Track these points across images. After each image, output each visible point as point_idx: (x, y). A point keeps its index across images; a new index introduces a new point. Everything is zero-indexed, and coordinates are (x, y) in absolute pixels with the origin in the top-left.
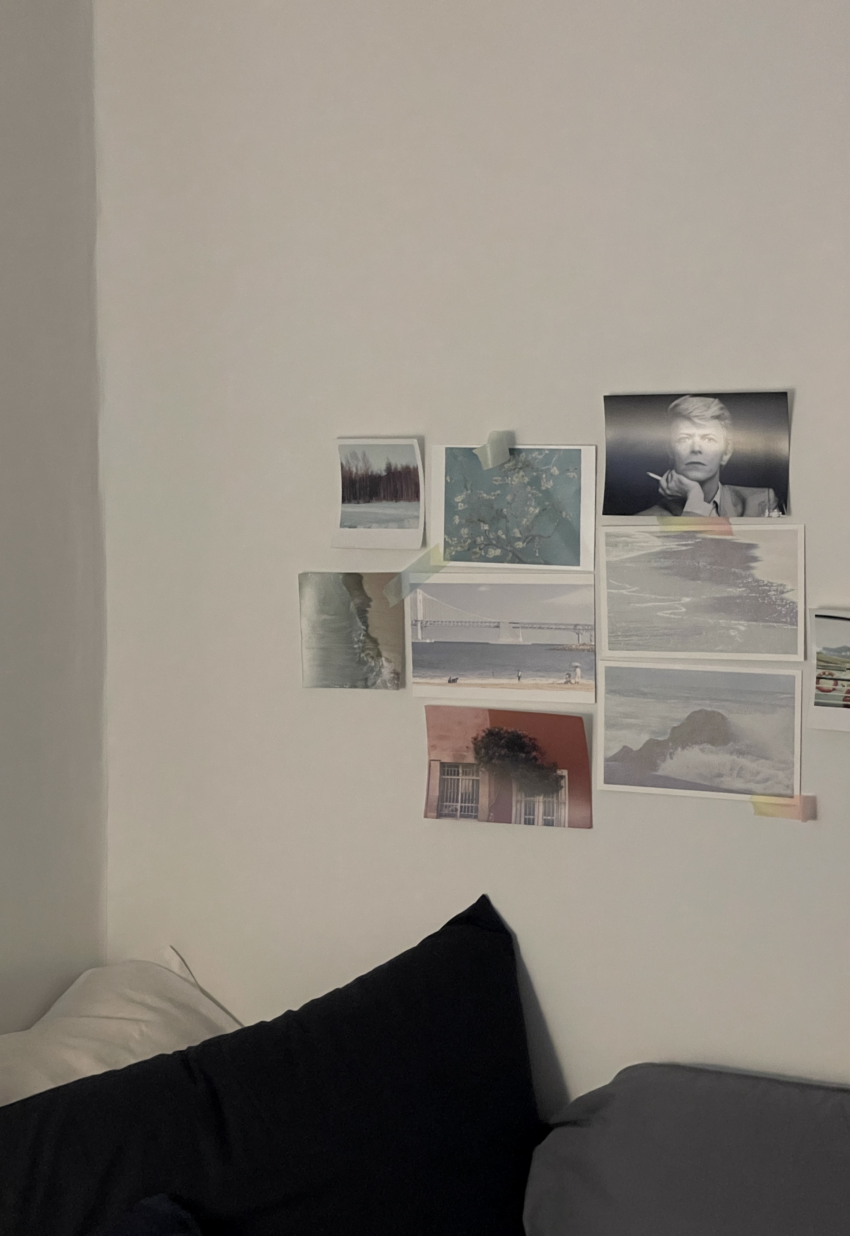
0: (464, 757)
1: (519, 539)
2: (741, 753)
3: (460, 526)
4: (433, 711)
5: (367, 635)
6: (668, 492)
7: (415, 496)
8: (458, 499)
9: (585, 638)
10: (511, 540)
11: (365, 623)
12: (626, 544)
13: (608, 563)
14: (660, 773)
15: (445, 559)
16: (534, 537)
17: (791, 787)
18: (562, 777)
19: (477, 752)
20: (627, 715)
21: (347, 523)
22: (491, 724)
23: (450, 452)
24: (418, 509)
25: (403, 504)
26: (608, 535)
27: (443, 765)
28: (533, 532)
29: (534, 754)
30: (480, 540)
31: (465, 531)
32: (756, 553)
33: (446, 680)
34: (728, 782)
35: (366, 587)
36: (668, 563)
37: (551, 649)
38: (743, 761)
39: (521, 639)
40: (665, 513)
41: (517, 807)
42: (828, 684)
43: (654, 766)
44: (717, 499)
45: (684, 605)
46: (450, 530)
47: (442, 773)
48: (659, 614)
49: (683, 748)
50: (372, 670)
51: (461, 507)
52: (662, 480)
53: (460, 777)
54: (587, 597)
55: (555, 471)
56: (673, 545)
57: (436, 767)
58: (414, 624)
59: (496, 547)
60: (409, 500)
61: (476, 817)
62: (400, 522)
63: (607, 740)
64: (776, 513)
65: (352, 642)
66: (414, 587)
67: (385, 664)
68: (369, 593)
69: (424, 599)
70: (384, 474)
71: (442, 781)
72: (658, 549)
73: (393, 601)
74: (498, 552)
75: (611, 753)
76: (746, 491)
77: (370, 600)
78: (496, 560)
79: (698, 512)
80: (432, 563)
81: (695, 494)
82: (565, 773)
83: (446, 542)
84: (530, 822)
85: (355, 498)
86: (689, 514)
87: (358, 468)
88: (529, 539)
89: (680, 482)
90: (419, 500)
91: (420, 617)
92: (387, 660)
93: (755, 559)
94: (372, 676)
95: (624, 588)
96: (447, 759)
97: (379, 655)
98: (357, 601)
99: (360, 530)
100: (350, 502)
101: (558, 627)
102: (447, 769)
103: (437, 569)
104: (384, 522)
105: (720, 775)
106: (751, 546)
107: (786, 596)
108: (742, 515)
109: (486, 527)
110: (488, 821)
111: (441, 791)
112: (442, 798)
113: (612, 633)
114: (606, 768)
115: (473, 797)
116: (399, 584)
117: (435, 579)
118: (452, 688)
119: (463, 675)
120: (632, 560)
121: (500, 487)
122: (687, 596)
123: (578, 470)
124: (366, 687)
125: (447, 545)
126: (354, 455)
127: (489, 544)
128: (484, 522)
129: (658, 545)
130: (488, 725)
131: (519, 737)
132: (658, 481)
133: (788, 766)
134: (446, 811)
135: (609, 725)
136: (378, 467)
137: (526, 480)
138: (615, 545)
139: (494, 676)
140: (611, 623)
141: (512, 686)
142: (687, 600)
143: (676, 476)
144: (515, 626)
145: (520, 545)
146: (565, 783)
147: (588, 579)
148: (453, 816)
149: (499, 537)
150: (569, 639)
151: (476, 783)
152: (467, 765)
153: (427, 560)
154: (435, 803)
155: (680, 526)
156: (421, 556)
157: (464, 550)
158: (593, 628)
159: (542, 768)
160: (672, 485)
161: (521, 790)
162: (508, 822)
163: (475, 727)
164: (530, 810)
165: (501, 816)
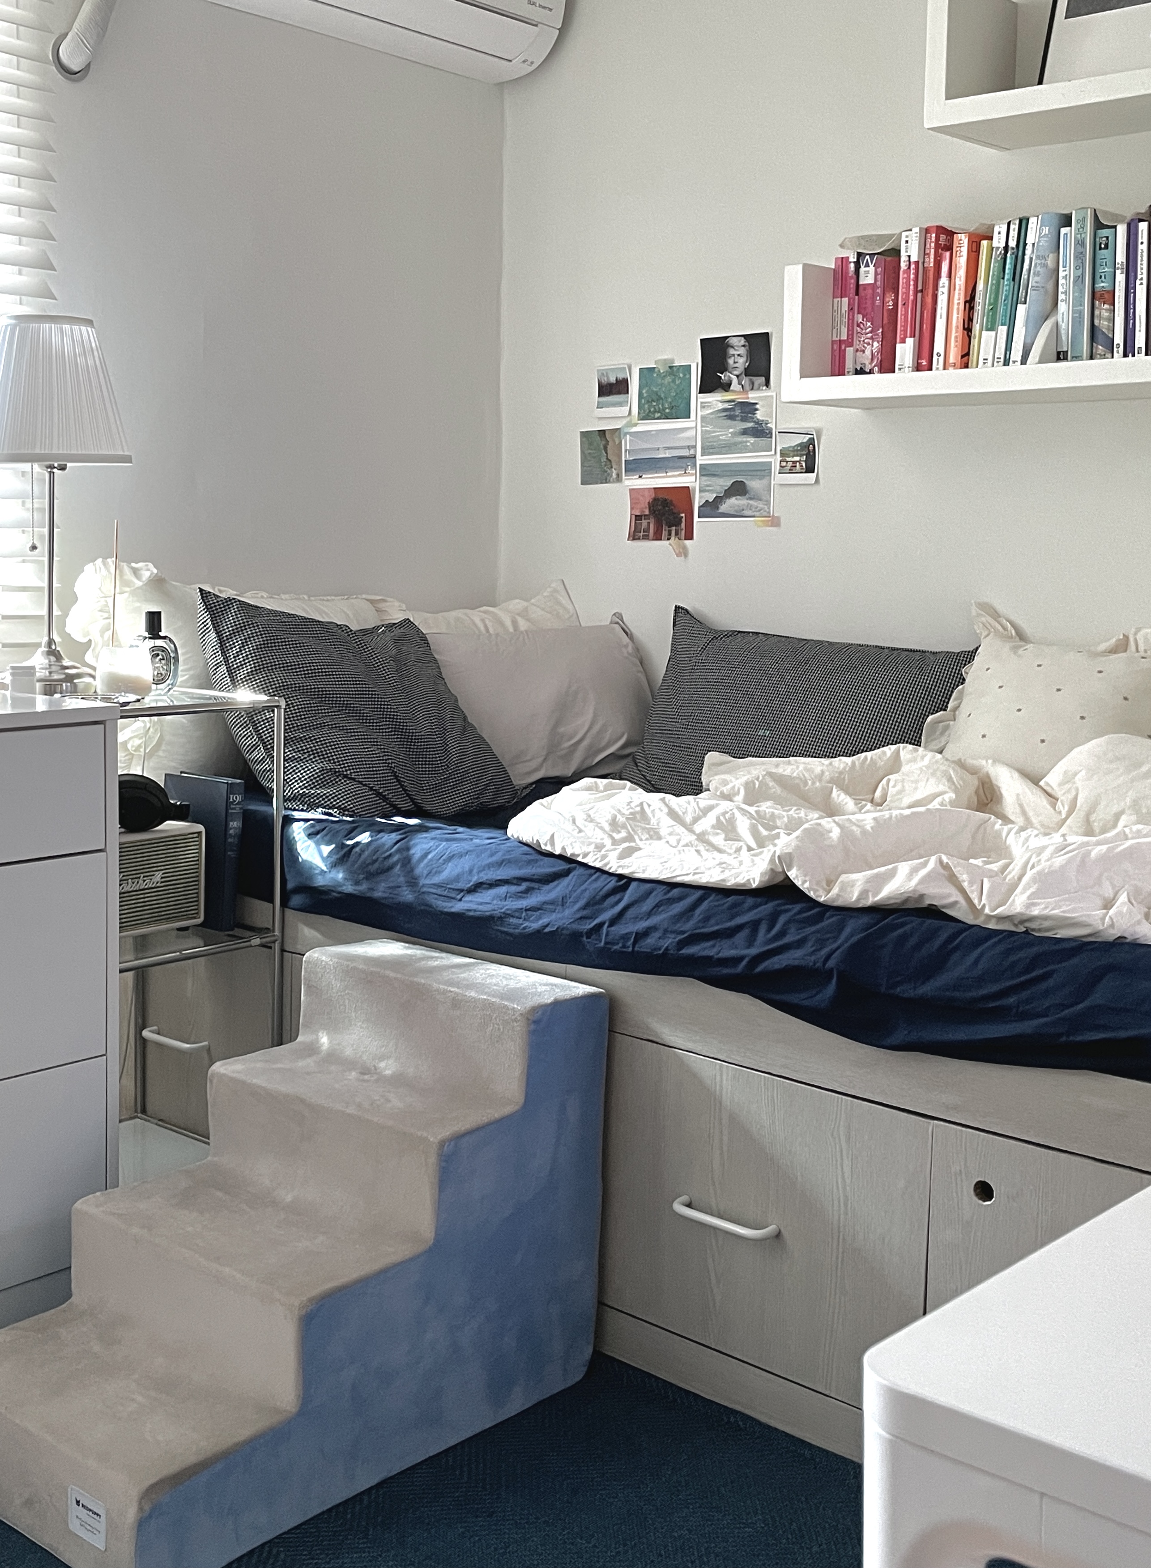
0: (644, 512)
1: (667, 408)
2: (751, 499)
3: (644, 404)
4: (632, 492)
5: (607, 458)
6: (724, 381)
7: (627, 391)
8: (644, 391)
9: (692, 452)
10: (664, 409)
11: (606, 453)
12: (709, 406)
13: (701, 415)
14: (720, 511)
15: (638, 420)
17: (769, 512)
19: (650, 509)
20: (708, 486)
21: (600, 406)
23: (641, 370)
24: (628, 397)
25: (622, 395)
26: (702, 403)
27: (636, 516)
28: (673, 405)
30: (652, 409)
31: (646, 406)
32: (758, 406)
33: (638, 476)
34: (746, 513)
35: (607, 436)
36: (725, 414)
38: (751, 502)
39: (668, 454)
40: (723, 391)
41: (665, 533)
42: (784, 464)
43: (718, 508)
44: (743, 383)
45: (730, 433)
46: (640, 406)
47: (636, 520)
48: (721, 438)
49: (728, 499)
50: (609, 474)
51: (645, 395)
52: (722, 376)
54: (693, 432)
55: (681, 375)
56: (726, 406)
57: (634, 517)
58: (626, 451)
59: (658, 412)
60: (625, 394)
61: (648, 539)
62: (620, 404)
63: (700, 497)
64: (764, 388)
65: (601, 462)
66: (626, 434)
67: (614, 471)
68: (608, 439)
69: (630, 440)
70: (615, 382)
71: (635, 524)
72: (720, 408)
73: (617, 442)
74: (659, 414)
75: (701, 504)
76: (754, 378)
77: (608, 441)
78: (658, 418)
79: (735, 389)
80: (634, 422)
81: (735, 380)
82: (683, 515)
84: (669, 539)
85: (603, 394)
86: (732, 391)
87: (604, 380)
88: (672, 408)
89: (729, 376)
90: (628, 393)
91: (628, 448)
92: (615, 469)
93: (757, 410)
94: (608, 478)
95: (707, 427)
96: (638, 514)
97: (612, 467)
98: (604, 442)
99: (605, 409)
100: (601, 396)
101: (682, 448)
102: (638, 518)
103: (636, 425)
104: (614, 404)
105: (743, 510)
106: (756, 404)
107: (769, 425)
108: (752, 389)
109: (655, 404)
111: (635, 528)
112: (634, 531)
113: (702, 448)
114: (699, 510)
115: (647, 530)
116: (620, 433)
117: (634, 429)
118: (641, 481)
120: (712, 414)
121: (660, 385)
123: (690, 374)
124: (606, 483)
125: (639, 413)
126: (603, 374)
127: (655, 412)
128: (653, 401)
129: (721, 406)
131: (666, 500)
132: (721, 377)
133: (768, 503)
134: (637, 537)
135: (700, 491)
136: (613, 380)
137: (670, 380)
138: (704, 407)
139: (656, 473)
140: (702, 444)
141: (663, 477)
142: (731, 430)
143: (727, 374)
144: (666, 448)
145: (667, 411)
146: (683, 520)
147: (693, 424)
148: (639, 539)
149: (659, 408)
150: (685, 453)
151: (649, 523)
152: (645, 515)
153: (631, 421)
154: (632, 534)
155: (728, 396)
156: (628, 419)
157: (645, 415)
158: (695, 447)
159: (674, 513)
160: (726, 378)
161: (666, 525)
162: (661, 540)
163: (649, 498)
164: (670, 534)
165: (658, 537)
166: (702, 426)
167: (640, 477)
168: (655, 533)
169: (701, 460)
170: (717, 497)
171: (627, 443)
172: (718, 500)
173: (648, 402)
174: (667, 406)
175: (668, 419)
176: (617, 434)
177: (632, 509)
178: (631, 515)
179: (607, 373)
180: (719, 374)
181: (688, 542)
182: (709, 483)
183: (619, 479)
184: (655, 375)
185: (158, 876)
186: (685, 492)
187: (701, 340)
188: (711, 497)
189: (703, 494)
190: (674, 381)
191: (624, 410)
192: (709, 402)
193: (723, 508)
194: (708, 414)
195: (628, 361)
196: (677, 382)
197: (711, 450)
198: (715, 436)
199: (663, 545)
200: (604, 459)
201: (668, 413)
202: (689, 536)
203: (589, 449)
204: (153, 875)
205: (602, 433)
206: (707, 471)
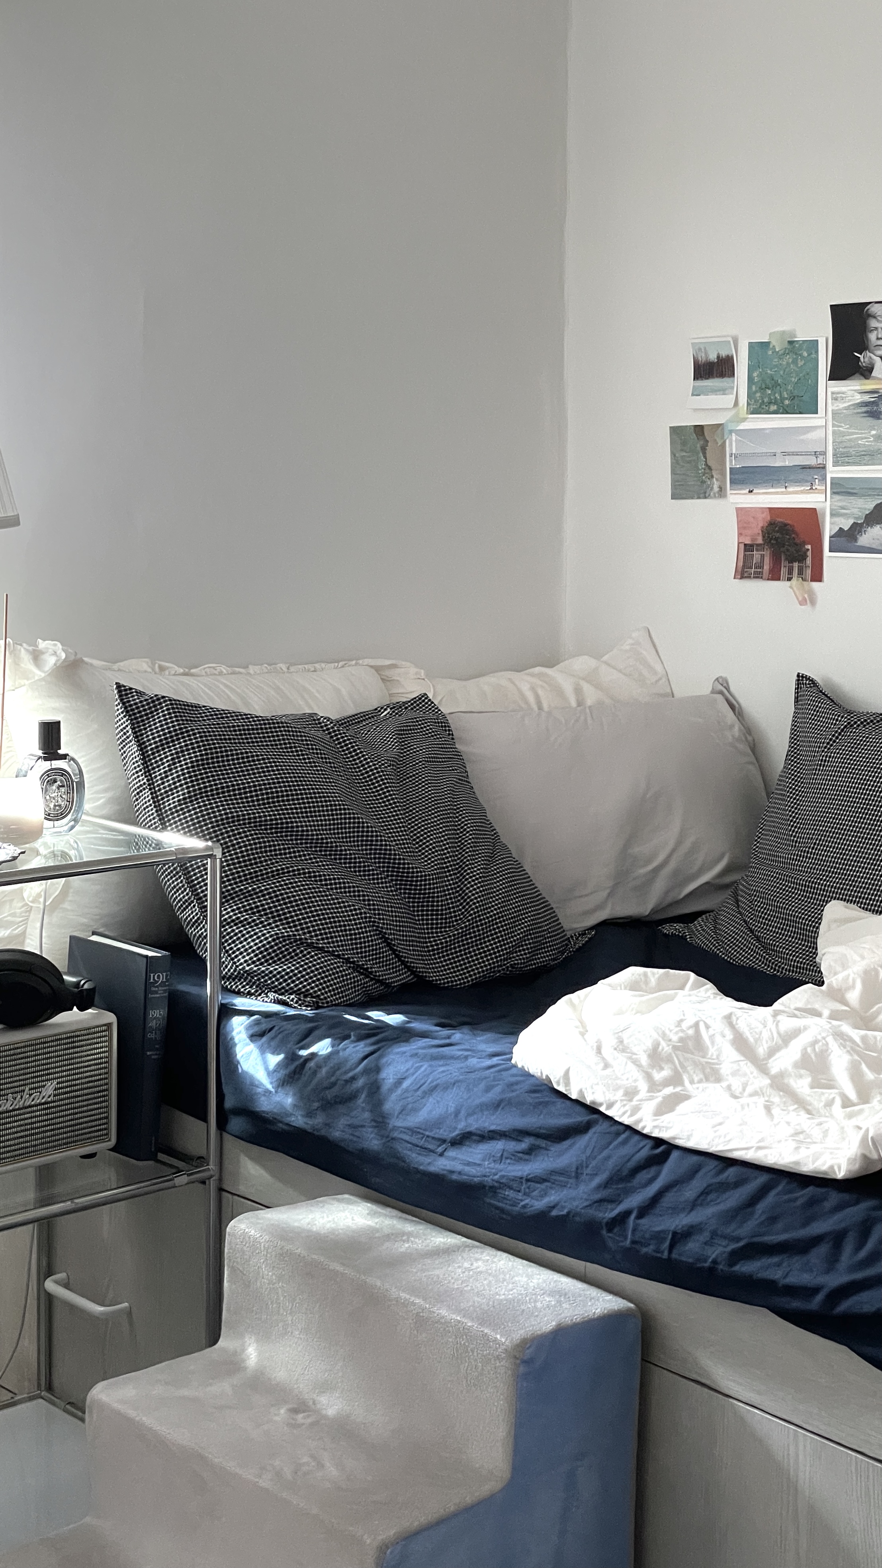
0: (756, 540)
1: (787, 399)
4: (740, 511)
5: (706, 465)
6: (864, 364)
7: (732, 375)
8: (755, 374)
9: (821, 460)
10: (783, 399)
11: (705, 457)
12: (842, 398)
15: (747, 414)
16: (794, 397)
18: (808, 550)
19: (764, 537)
20: (843, 508)
21: (696, 393)
22: (771, 517)
23: (751, 345)
24: (733, 382)
25: (725, 379)
26: (833, 393)
27: (745, 545)
29: (793, 535)
30: (766, 400)
31: (758, 395)
35: (706, 434)
36: (864, 409)
39: (788, 462)
40: (862, 378)
41: (784, 571)
45: (873, 436)
46: (750, 396)
47: (745, 550)
48: (860, 442)
49: (872, 527)
51: (756, 379)
52: (861, 357)
53: (755, 552)
54: (820, 434)
55: (805, 354)
57: (742, 546)
58: (730, 456)
59: (775, 403)
60: (729, 377)
61: (762, 578)
62: (723, 391)
63: (831, 523)
65: (699, 469)
66: (731, 432)
67: (715, 482)
68: (707, 438)
69: (736, 439)
70: (716, 360)
71: (745, 555)
72: (859, 401)
73: (719, 442)
75: (833, 533)
77: (707, 441)
79: (879, 376)
80: (741, 416)
81: (878, 365)
82: (809, 547)
84: (789, 579)
85: (701, 377)
86: (876, 378)
87: (702, 358)
88: (793, 398)
89: (870, 357)
91: (734, 451)
92: (717, 480)
94: (708, 491)
95: (842, 427)
96: (747, 542)
97: (712, 477)
98: (702, 442)
99: (702, 397)
100: (698, 379)
101: (807, 454)
102: (748, 548)
103: (744, 420)
104: (714, 391)
110: (768, 579)
111: (744, 562)
112: (744, 566)
114: (830, 541)
115: (760, 566)
116: (723, 429)
117: (743, 426)
118: (751, 497)
120: (847, 408)
121: (776, 366)
122: (874, 429)
123: (817, 352)
124: (705, 498)
125: (748, 404)
126: (700, 349)
127: (770, 403)
128: (769, 388)
129: (859, 398)
130: (769, 518)
131: (786, 525)
132: (859, 358)
134: (746, 575)
135: (832, 515)
136: (713, 357)
137: (791, 360)
138: (836, 399)
140: (834, 449)
141: (782, 493)
142: (874, 432)
143: (869, 354)
144: (785, 454)
145: (787, 402)
146: (809, 553)
147: (822, 422)
148: (749, 577)
149: (776, 398)
150: (812, 461)
151: (763, 556)
152: (758, 545)
153: (737, 414)
154: (740, 569)
155: (869, 385)
156: (733, 412)
157: (758, 407)
158: (824, 453)
159: (796, 544)
160: (866, 360)
161: (786, 559)
162: (779, 579)
163: (762, 520)
164: (790, 572)
165: (775, 576)
166: (833, 425)
167: (751, 492)
168: (771, 571)
169: (833, 472)
170: (854, 523)
171: (732, 446)
172: (856, 530)
173: (761, 388)
174: (786, 396)
175: (787, 413)
176: (719, 431)
177: (740, 534)
178: (739, 543)
179: (705, 349)
180: (856, 354)
181: (815, 585)
182: (844, 504)
183: (722, 493)
184: (770, 352)
185: (49, 1089)
186: (811, 516)
187: (831, 306)
188: (846, 524)
189: (836, 519)
190: (795, 362)
191: (727, 400)
192: (843, 393)
193: (864, 540)
195: (734, 332)
196: (800, 363)
197: (846, 459)
198: (850, 440)
199: (780, 587)
200: (701, 466)
201: (787, 406)
202: (818, 576)
203: (682, 450)
204: (44, 1086)
205: (699, 430)
206: (841, 488)
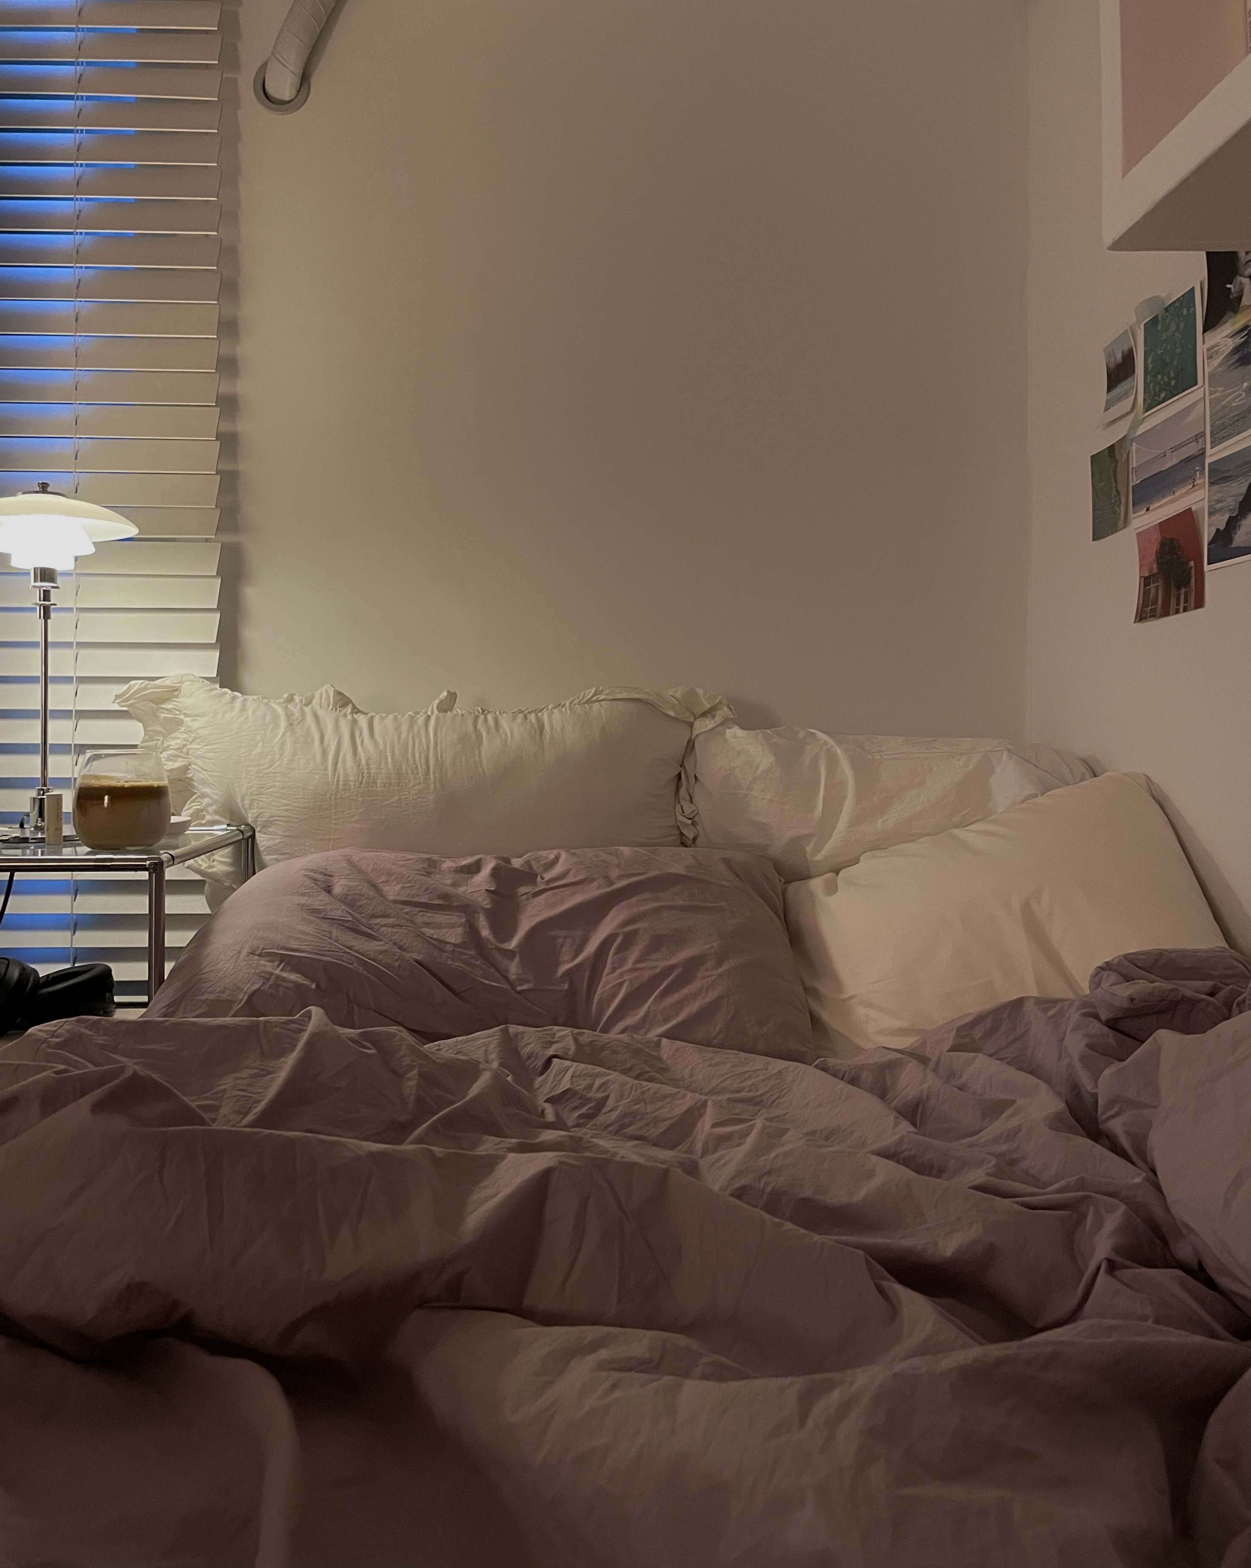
0: (1152, 569)
3: (1149, 383)
4: (1140, 538)
5: (1117, 490)
6: (1233, 295)
7: (1133, 370)
8: (1148, 361)
9: (1200, 445)
10: (1169, 380)
11: (1115, 481)
13: (1208, 374)
14: (1234, 545)
15: (1143, 413)
16: (1178, 373)
18: (1192, 567)
19: (1157, 563)
21: (1105, 409)
23: (1145, 326)
24: (1131, 381)
29: (1179, 553)
30: (1157, 387)
31: (1150, 386)
35: (1115, 454)
37: (1188, 461)
39: (1173, 460)
40: (1232, 315)
41: (1172, 603)
43: (1231, 540)
46: (1145, 389)
47: (1144, 585)
50: (1115, 518)
51: (1150, 366)
52: (1232, 287)
53: (1151, 586)
54: (1200, 410)
57: (1142, 579)
58: (1132, 471)
59: (1163, 389)
61: (1153, 616)
62: (1126, 394)
65: (1111, 497)
66: (1132, 442)
67: (1122, 509)
68: (1117, 457)
69: (1137, 448)
70: (1120, 360)
71: (1143, 591)
73: (1125, 460)
77: (1117, 461)
78: (1162, 400)
80: (1139, 416)
82: (1192, 563)
83: (1144, 399)
84: (1177, 610)
85: (1112, 385)
86: (1244, 308)
87: (1112, 361)
88: (1177, 375)
89: (1240, 283)
91: (1134, 465)
92: (1122, 506)
94: (1118, 521)
96: (1147, 575)
97: (1120, 503)
98: (1113, 465)
99: (1111, 409)
100: (1109, 390)
101: (1190, 441)
102: (1146, 581)
103: (1141, 421)
104: (1118, 399)
109: (1159, 377)
110: (1160, 617)
111: (1142, 601)
112: (1142, 606)
113: (1211, 433)
114: (1208, 552)
115: (1155, 600)
116: (1127, 441)
117: (1140, 429)
118: (1147, 516)
119: (1150, 504)
120: (1221, 364)
121: (1164, 341)
123: (1194, 302)
124: (1116, 530)
126: (1109, 353)
127: (1160, 389)
128: (1159, 373)
130: (1160, 537)
131: (1171, 540)
132: (1230, 290)
134: (1144, 615)
140: (1211, 425)
143: (1238, 279)
144: (1175, 449)
145: (1173, 381)
146: (1193, 571)
147: (1200, 394)
148: (1147, 618)
149: (1164, 381)
150: (1192, 450)
151: (1157, 587)
152: (1154, 575)
154: (1139, 610)
156: (1134, 415)
157: (1151, 400)
158: (1203, 433)
159: (1182, 564)
160: (1237, 289)
161: (1174, 586)
162: (1168, 614)
163: (1155, 540)
164: (1178, 603)
165: (1165, 611)
168: (1162, 606)
169: (1213, 455)
171: (1133, 457)
173: (1153, 376)
174: (1172, 375)
175: (1173, 396)
176: (1124, 445)
177: (1140, 567)
178: (1140, 577)
179: (1112, 350)
180: (1227, 286)
181: (1198, 613)
183: (1126, 520)
184: (1159, 328)
186: (1191, 519)
190: (1178, 327)
194: (1216, 369)
195: (1130, 319)
196: (1182, 326)
200: (1113, 493)
201: (1173, 386)
202: (1200, 600)
203: (1102, 480)
205: (1111, 450)
